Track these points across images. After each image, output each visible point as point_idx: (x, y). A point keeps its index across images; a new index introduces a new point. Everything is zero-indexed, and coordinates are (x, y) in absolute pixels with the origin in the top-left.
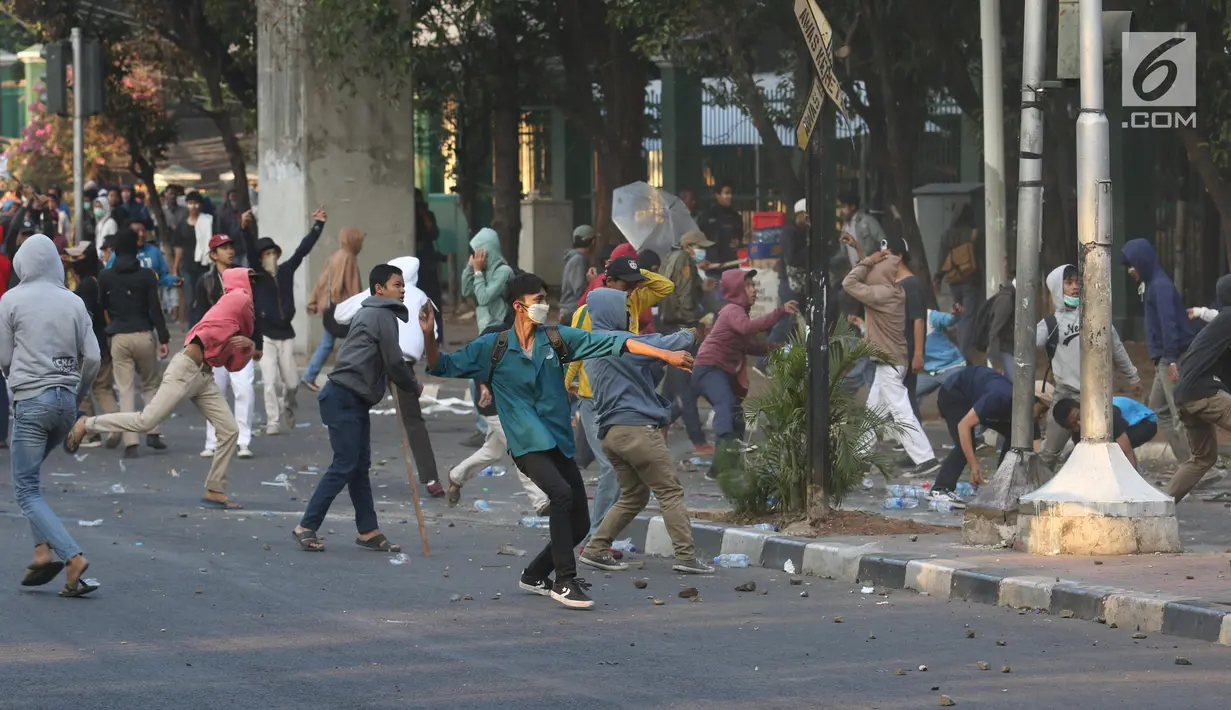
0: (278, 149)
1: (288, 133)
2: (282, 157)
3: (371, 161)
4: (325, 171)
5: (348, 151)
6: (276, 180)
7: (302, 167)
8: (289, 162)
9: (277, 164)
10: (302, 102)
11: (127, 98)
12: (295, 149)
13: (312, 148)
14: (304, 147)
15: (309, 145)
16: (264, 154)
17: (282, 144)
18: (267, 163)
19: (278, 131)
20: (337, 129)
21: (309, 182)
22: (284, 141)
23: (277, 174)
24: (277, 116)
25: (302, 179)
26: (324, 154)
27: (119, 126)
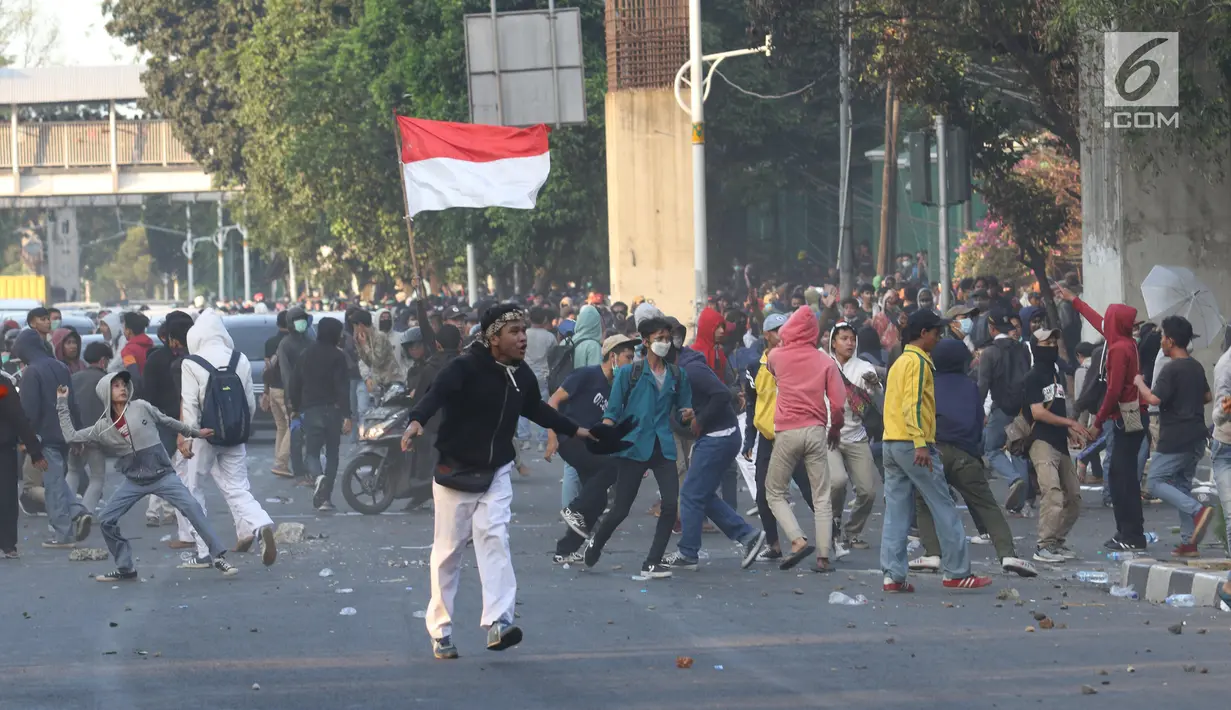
0: (1098, 232)
1: (1106, 217)
2: (1102, 241)
3: (1190, 243)
4: (1141, 253)
5: (1166, 234)
6: (1097, 265)
7: (1119, 252)
8: (1107, 246)
9: (1098, 249)
10: (1118, 183)
12: (1112, 234)
13: (1128, 231)
14: (1120, 231)
15: (1125, 228)
16: (1087, 239)
17: (1102, 228)
18: (1089, 247)
19: (1098, 215)
20: (1154, 212)
21: (1125, 265)
22: (1103, 225)
23: (1098, 258)
24: (1097, 198)
25: (1118, 262)
26: (1141, 236)
27: (1006, 215)
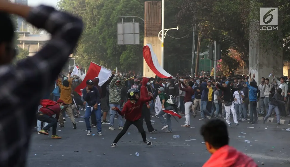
0: (253, 67)
1: (255, 63)
2: (254, 68)
3: (273, 69)
4: (263, 72)
5: (268, 67)
7: (258, 70)
8: (255, 69)
9: (253, 70)
10: (258, 56)
11: (229, 57)
12: (256, 67)
13: (260, 66)
14: (258, 66)
16: (250, 67)
18: (251, 69)
19: (253, 62)
20: (266, 62)
22: (254, 65)
23: (253, 72)
24: (253, 59)
25: (258, 73)
26: (263, 68)
